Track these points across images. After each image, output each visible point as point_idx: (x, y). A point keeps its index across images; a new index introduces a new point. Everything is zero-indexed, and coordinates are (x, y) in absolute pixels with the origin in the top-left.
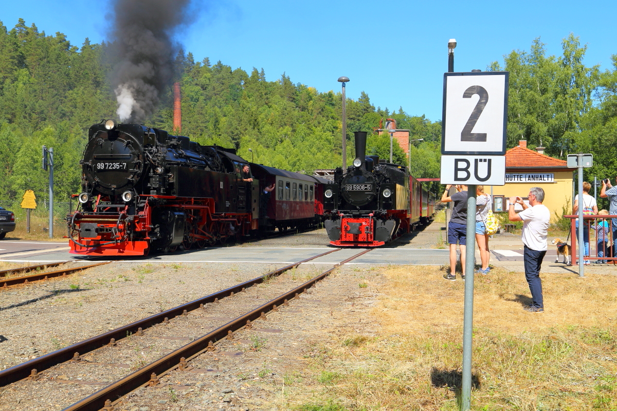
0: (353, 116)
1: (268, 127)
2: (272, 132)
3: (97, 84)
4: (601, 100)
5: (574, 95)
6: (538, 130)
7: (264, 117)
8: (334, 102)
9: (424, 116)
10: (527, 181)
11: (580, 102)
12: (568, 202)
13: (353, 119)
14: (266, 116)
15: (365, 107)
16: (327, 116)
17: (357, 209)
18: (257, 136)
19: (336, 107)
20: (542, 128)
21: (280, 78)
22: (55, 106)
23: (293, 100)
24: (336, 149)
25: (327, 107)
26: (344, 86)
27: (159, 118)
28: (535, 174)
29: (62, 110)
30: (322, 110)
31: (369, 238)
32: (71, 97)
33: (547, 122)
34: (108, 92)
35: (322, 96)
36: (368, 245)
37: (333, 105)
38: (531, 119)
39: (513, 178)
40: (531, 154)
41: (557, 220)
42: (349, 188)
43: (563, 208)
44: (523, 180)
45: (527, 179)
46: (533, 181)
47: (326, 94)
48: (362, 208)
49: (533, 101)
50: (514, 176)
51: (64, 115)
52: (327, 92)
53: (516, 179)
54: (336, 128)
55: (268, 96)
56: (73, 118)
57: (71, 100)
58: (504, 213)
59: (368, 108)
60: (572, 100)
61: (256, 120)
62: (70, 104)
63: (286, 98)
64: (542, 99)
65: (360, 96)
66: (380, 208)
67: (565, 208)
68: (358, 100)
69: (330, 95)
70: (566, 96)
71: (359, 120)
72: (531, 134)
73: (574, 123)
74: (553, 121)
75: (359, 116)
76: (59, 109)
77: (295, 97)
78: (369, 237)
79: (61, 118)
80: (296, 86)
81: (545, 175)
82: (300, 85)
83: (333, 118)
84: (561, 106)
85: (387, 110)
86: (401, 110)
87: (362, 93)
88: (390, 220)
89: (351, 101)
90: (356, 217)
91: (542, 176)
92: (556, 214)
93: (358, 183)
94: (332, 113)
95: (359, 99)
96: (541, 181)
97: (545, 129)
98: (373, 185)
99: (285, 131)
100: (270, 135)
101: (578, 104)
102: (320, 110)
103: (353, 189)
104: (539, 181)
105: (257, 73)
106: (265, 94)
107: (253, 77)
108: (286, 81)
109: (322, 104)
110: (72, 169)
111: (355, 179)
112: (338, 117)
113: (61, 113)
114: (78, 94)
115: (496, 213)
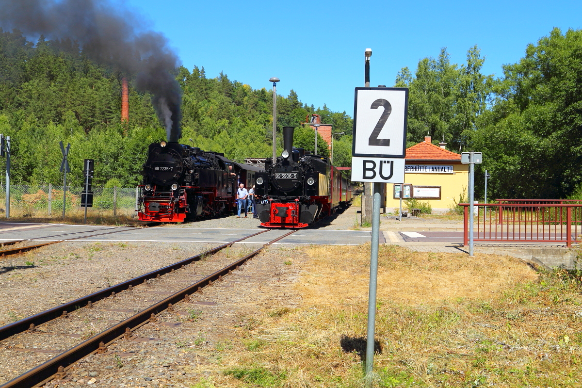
0: (283, 111)
1: (208, 119)
2: (211, 124)
3: (52, 77)
4: (492, 104)
5: (471, 99)
6: (441, 127)
7: (204, 110)
8: (266, 98)
9: (345, 113)
10: (431, 172)
11: (476, 105)
12: (464, 191)
13: (283, 113)
14: (206, 109)
15: (293, 104)
16: (260, 111)
17: (284, 195)
18: (198, 127)
19: (269, 103)
20: (444, 126)
21: (219, 76)
22: (12, 96)
23: (230, 96)
24: (268, 140)
25: (260, 102)
26: (275, 85)
27: (108, 109)
28: (438, 166)
29: (19, 100)
30: (256, 105)
31: (295, 221)
32: (27, 88)
33: (448, 121)
34: (61, 85)
35: (256, 93)
36: (294, 227)
37: (265, 101)
38: (435, 118)
39: (419, 169)
40: (434, 149)
41: (455, 206)
42: (278, 176)
43: (460, 195)
44: (428, 171)
45: (431, 170)
46: (436, 172)
47: (259, 91)
48: (289, 194)
49: (437, 103)
50: (420, 167)
51: (20, 105)
52: (260, 89)
53: (422, 170)
54: (268, 121)
55: (209, 91)
56: (29, 108)
57: (27, 91)
58: (411, 199)
59: (296, 104)
60: (470, 102)
61: (196, 113)
62: (26, 94)
63: (224, 94)
64: (445, 101)
65: (289, 93)
66: (304, 194)
67: (462, 196)
68: (287, 97)
69: (263, 92)
70: (466, 99)
71: (288, 114)
72: (435, 130)
73: (471, 122)
74: (453, 120)
75: (288, 111)
76: (16, 100)
77: (232, 93)
78: (295, 219)
79: (17, 107)
80: (233, 83)
81: (446, 167)
82: (236, 83)
83: (265, 112)
84: (461, 108)
85: (313, 106)
86: (325, 107)
87: (291, 91)
88: (313, 204)
89: (281, 97)
90: (284, 202)
91: (444, 168)
92: (454, 200)
93: (286, 172)
94: (264, 108)
95: (289, 96)
96: (442, 172)
97: (447, 127)
98: (299, 174)
99: (222, 123)
100: (209, 126)
101: (475, 107)
102: (254, 105)
103: (281, 177)
104: (441, 172)
105: (198, 70)
106: (206, 90)
107: (195, 74)
108: (224, 79)
109: (256, 99)
110: (28, 154)
111: (283, 168)
112: (270, 112)
113: (17, 103)
114: (34, 85)
115: (405, 199)
